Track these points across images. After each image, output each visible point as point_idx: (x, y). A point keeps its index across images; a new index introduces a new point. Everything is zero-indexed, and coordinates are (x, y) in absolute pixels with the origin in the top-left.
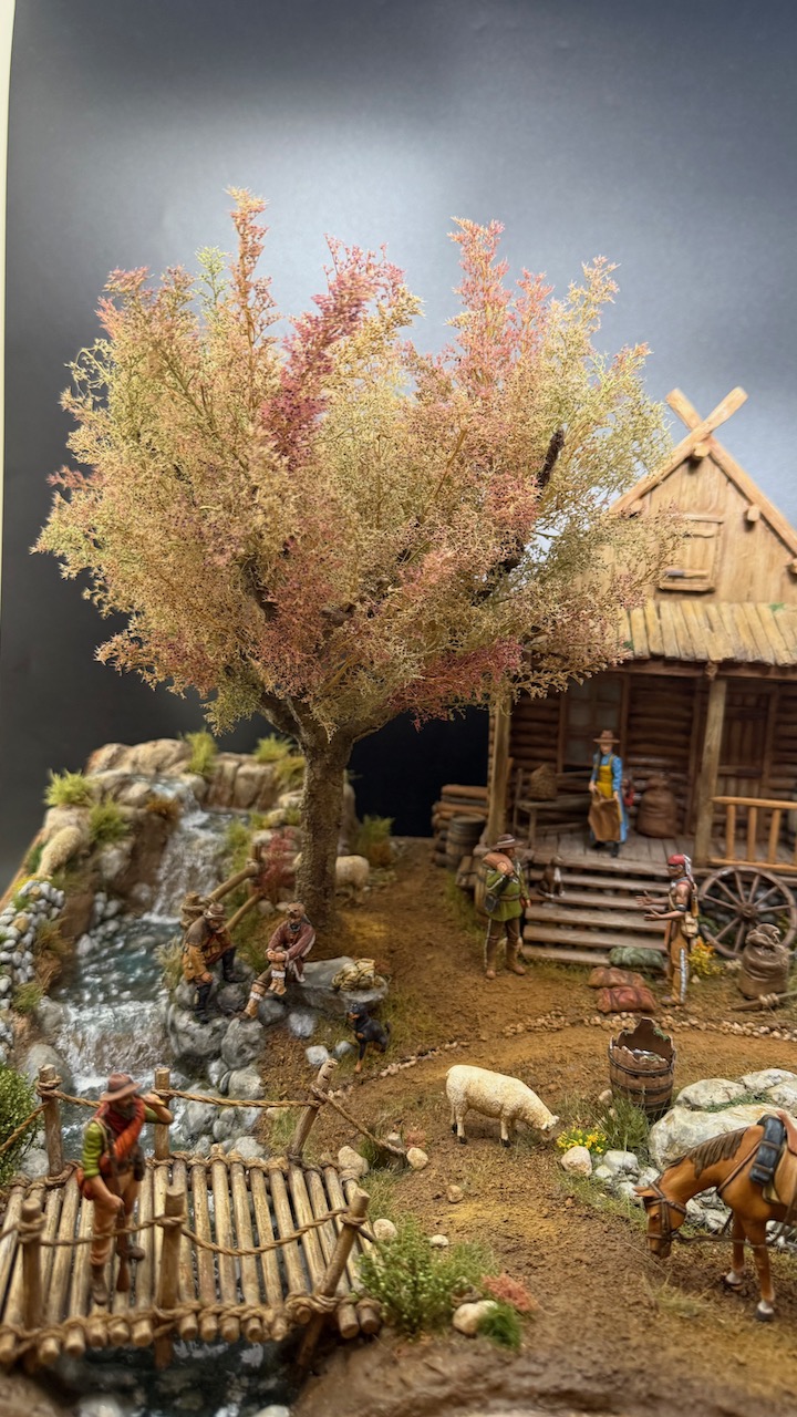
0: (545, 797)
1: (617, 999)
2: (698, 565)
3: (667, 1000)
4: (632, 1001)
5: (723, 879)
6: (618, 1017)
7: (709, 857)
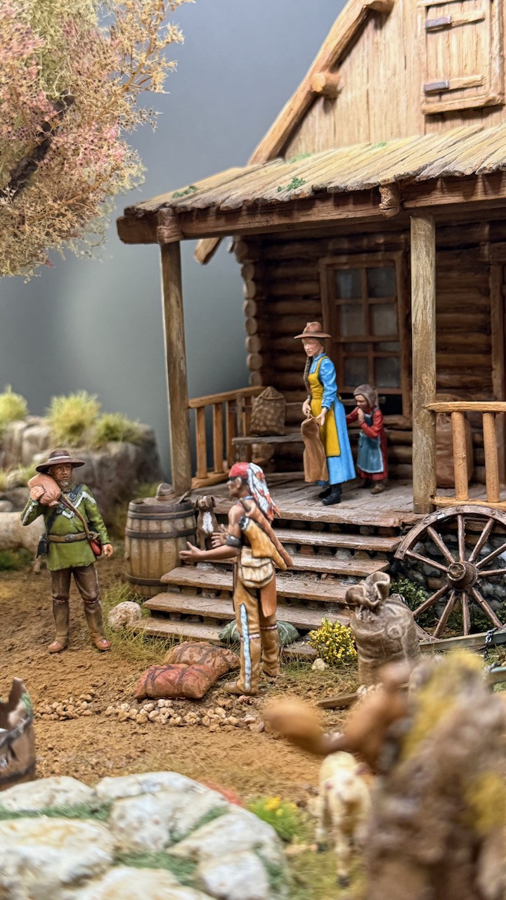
0: (264, 429)
1: (154, 679)
2: (469, 69)
3: (231, 685)
5: (438, 525)
6: (151, 705)
7: (432, 497)
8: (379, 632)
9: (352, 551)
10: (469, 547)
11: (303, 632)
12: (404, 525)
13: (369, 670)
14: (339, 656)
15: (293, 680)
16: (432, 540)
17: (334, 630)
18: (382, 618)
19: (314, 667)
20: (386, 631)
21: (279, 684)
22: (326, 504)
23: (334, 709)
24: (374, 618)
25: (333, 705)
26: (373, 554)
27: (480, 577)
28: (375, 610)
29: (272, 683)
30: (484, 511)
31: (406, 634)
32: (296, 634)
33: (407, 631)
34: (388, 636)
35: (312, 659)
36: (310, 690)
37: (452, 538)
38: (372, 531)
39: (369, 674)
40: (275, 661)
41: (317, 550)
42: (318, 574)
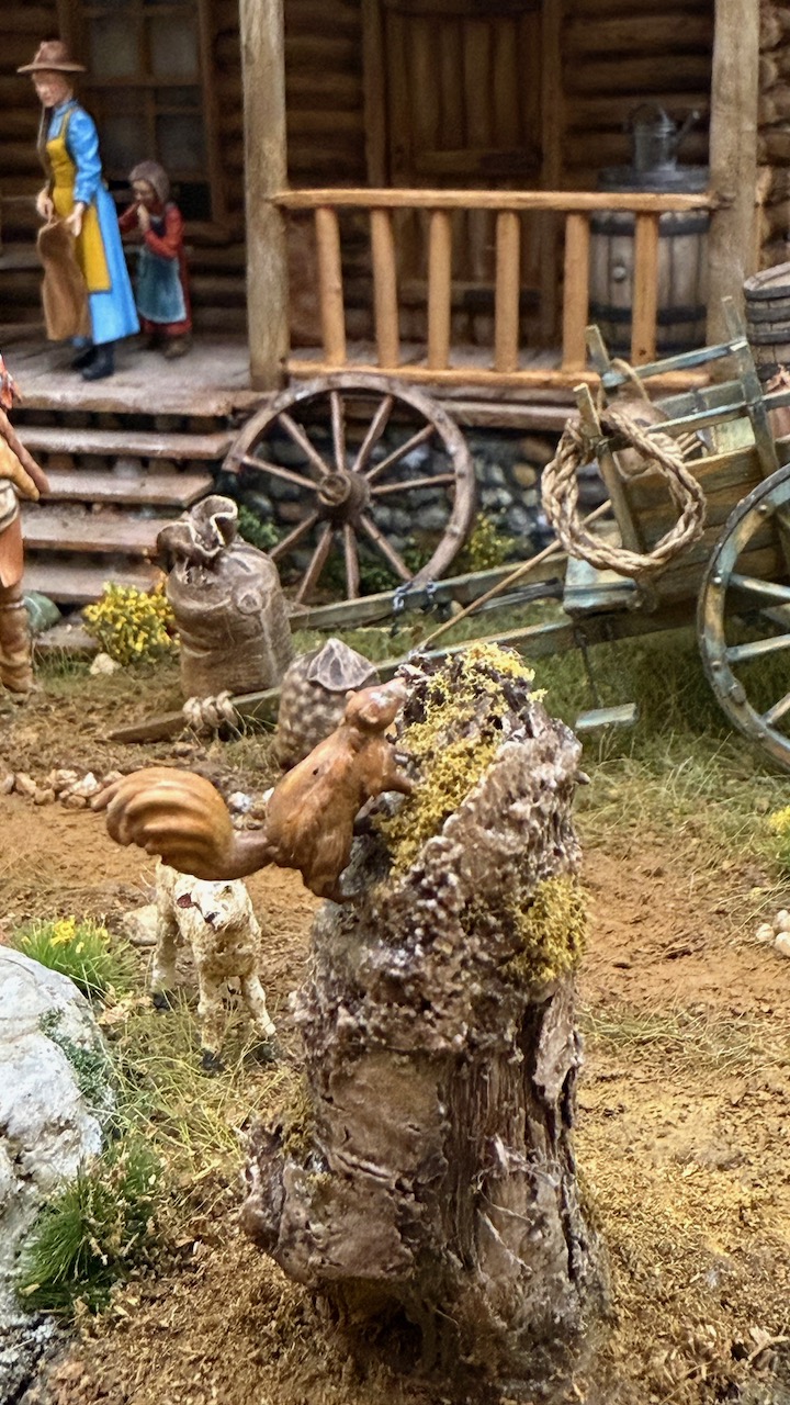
5: (298, 411)
7: (283, 360)
8: (221, 605)
9: (144, 463)
10: (352, 447)
11: (69, 609)
12: (235, 411)
13: (203, 670)
14: (139, 647)
15: (59, 695)
16: (285, 437)
17: (128, 603)
18: (224, 578)
19: (94, 670)
20: (234, 600)
21: (34, 704)
22: (88, 379)
23: (141, 742)
24: (212, 579)
25: (139, 736)
26: (183, 466)
27: (374, 497)
28: (212, 565)
29: (20, 703)
30: (376, 383)
31: (268, 604)
32: (55, 613)
33: (269, 598)
34: (238, 609)
35: (89, 655)
36: (92, 711)
37: (321, 433)
38: (177, 424)
39: (202, 678)
40: (24, 664)
41: (78, 462)
42: (86, 504)
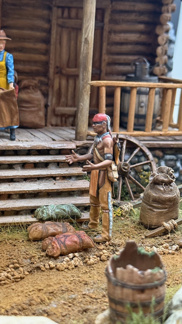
1: (64, 243)
3: (99, 238)
4: (76, 242)
6: (67, 258)
12: (77, 147)
13: (163, 215)
25: (153, 235)
28: (170, 184)
38: (58, 152)
41: (36, 165)
42: (54, 177)
